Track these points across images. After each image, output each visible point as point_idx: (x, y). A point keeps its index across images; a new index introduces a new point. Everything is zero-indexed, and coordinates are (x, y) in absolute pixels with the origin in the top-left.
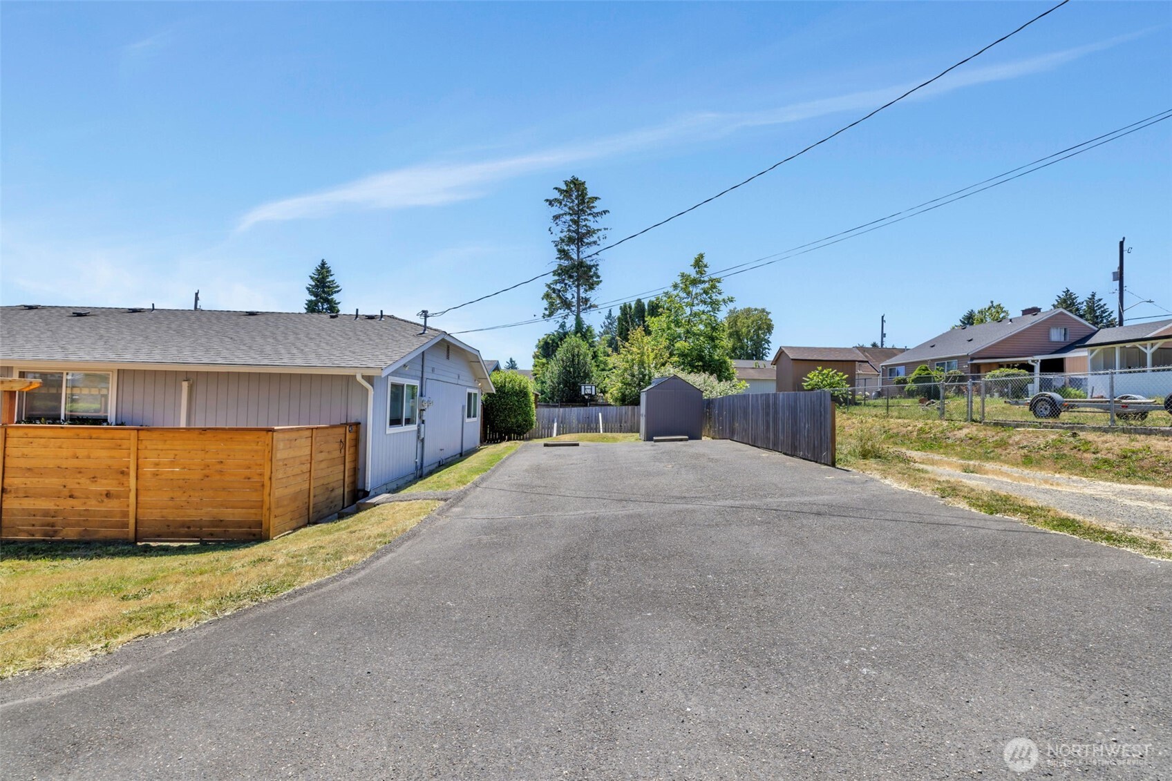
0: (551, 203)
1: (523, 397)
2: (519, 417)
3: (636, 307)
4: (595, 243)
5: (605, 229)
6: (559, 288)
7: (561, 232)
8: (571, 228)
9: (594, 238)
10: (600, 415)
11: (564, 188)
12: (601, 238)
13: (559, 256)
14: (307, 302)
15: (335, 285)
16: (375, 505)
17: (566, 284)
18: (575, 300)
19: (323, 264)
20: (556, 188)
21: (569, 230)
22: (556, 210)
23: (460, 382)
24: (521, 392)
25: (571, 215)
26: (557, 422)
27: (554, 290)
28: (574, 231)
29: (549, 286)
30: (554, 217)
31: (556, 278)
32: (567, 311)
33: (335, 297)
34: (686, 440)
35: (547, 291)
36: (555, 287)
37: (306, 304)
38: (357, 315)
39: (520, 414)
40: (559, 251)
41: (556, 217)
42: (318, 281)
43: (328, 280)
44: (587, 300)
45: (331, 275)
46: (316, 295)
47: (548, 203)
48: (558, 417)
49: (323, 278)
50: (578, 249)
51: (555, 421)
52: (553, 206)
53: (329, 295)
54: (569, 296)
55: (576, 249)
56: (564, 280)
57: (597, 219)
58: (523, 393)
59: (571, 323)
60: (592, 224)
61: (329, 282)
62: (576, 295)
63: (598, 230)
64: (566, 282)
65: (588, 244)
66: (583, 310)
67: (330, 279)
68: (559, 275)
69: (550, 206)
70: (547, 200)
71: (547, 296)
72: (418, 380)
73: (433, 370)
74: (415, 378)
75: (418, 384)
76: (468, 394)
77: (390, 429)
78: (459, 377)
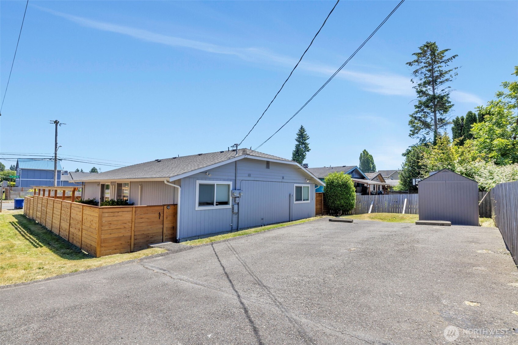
0: (410, 64)
1: (345, 188)
2: (342, 201)
3: (467, 118)
4: (447, 80)
5: (456, 68)
6: (420, 116)
7: (421, 80)
8: (427, 75)
9: (447, 76)
10: (406, 200)
11: (420, 51)
12: (453, 76)
13: (419, 95)
14: (296, 145)
15: (307, 136)
16: (152, 247)
17: (425, 112)
18: (433, 122)
19: (302, 128)
20: (414, 54)
21: (426, 77)
22: (415, 67)
23: (283, 181)
24: (343, 185)
25: (426, 67)
26: (373, 204)
27: (416, 118)
28: (429, 77)
29: (412, 116)
30: (414, 72)
31: (417, 109)
32: (428, 129)
33: (307, 141)
34: (449, 225)
35: (412, 119)
36: (416, 115)
37: (295, 146)
38: (229, 151)
39: (342, 199)
40: (419, 92)
41: (416, 72)
42: (300, 135)
43: (304, 134)
44: (441, 120)
45: (305, 132)
46: (299, 142)
47: (408, 65)
48: (375, 200)
49: (302, 133)
50: (433, 87)
51: (372, 203)
52: (412, 65)
53: (305, 141)
54: (428, 120)
55: (432, 88)
56: (423, 110)
57: (448, 64)
58: (345, 186)
59: (430, 137)
60: (444, 68)
61: (305, 135)
62: (433, 117)
63: (449, 71)
64: (425, 110)
65: (441, 82)
66: (440, 127)
67: (305, 133)
68: (419, 107)
69: (410, 66)
70: (408, 63)
71: (411, 122)
72: (231, 181)
73: (249, 175)
74: (228, 180)
75: (231, 183)
76: (297, 187)
77: (199, 207)
78: (283, 178)
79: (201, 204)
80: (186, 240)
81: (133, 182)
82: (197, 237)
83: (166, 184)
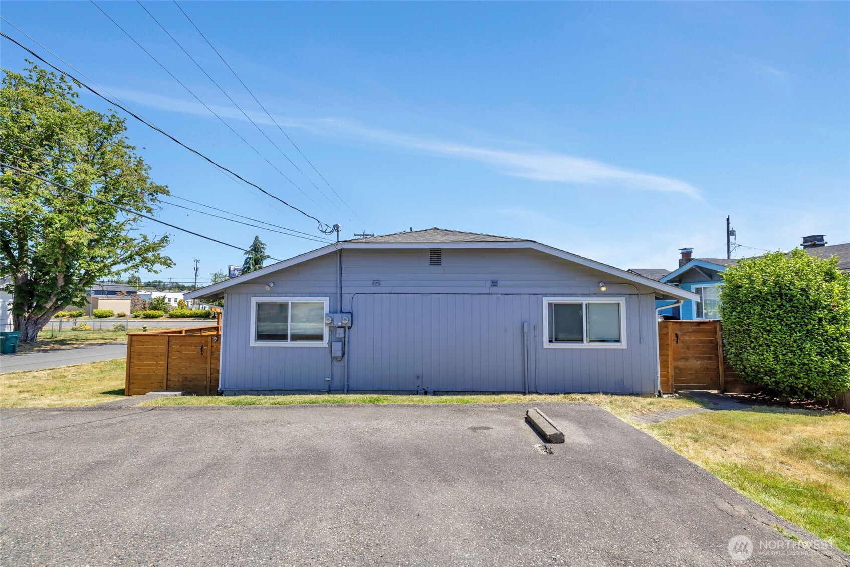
72: (326, 297)
73: (376, 283)
74: (318, 295)
75: (326, 301)
77: (256, 342)
78: (494, 284)
79: (260, 337)
80: (235, 394)
82: (256, 392)
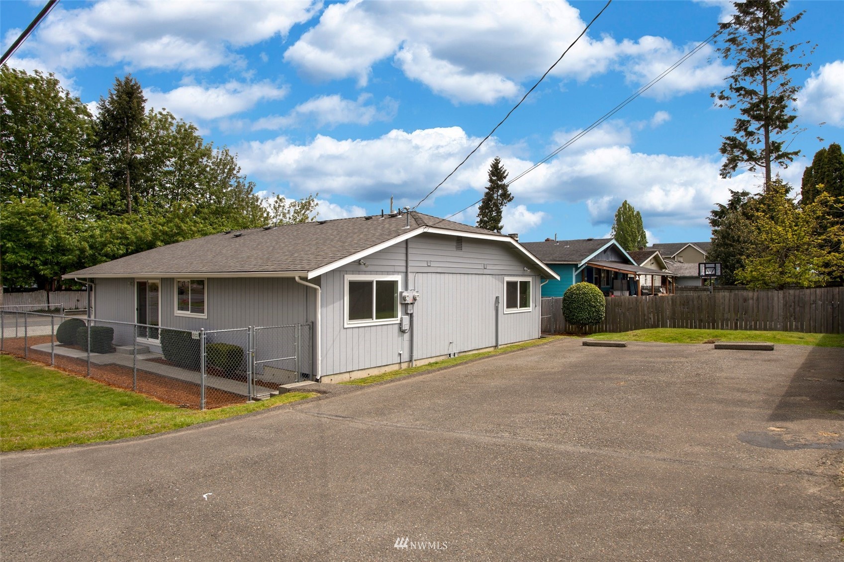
16: (289, 389)
23: (486, 272)
66: (776, 159)
72: (398, 275)
73: (429, 264)
74: (393, 273)
75: (399, 279)
76: (509, 283)
77: (351, 322)
78: (485, 266)
79: (353, 315)
80: (331, 379)
81: (213, 279)
83: (298, 283)
